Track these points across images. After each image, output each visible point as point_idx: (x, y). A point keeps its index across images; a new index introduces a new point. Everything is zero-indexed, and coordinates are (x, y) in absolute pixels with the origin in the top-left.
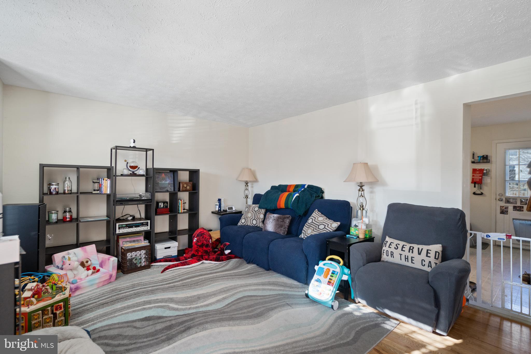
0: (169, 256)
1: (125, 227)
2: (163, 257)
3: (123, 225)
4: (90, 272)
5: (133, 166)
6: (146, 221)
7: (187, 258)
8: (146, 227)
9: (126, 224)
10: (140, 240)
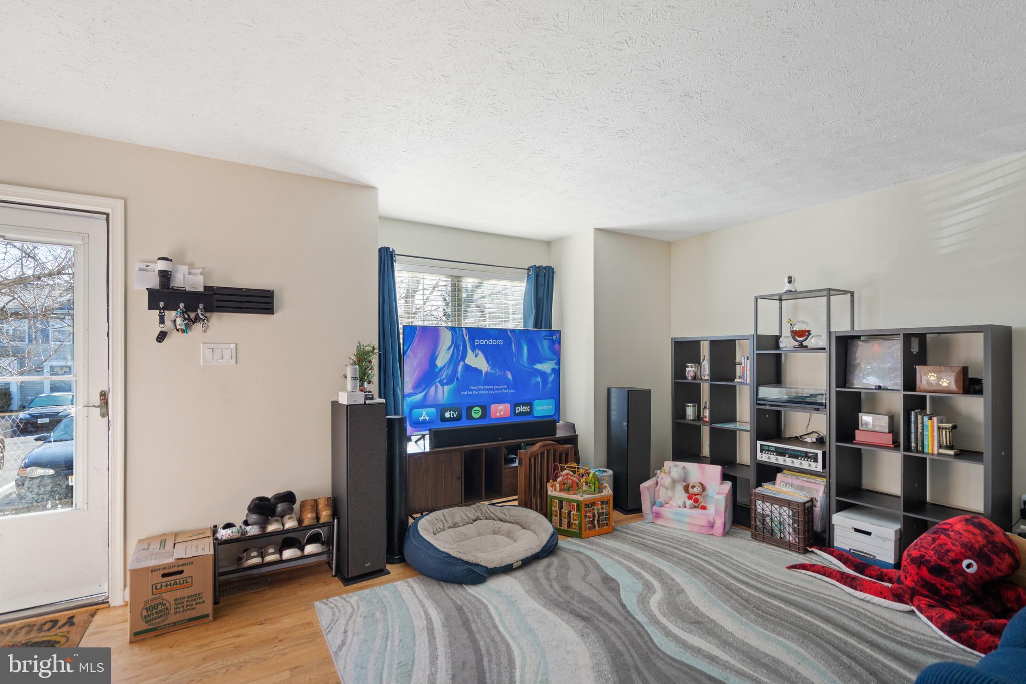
0: (866, 555)
1: (772, 451)
2: (850, 549)
3: (770, 447)
4: (691, 502)
5: (796, 331)
6: (813, 451)
7: (886, 578)
8: (813, 464)
9: (776, 447)
10: (816, 489)
